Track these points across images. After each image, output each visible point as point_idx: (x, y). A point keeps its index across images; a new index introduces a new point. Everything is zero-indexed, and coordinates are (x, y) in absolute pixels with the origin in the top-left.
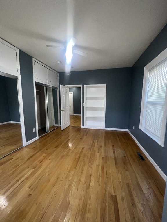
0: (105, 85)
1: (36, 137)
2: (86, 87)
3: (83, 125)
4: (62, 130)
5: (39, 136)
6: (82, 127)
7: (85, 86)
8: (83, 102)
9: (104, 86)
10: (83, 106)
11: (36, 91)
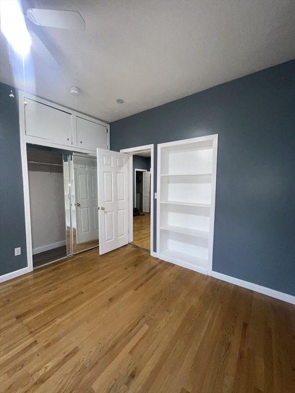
0: (215, 138)
1: (26, 266)
2: (162, 148)
3: (155, 250)
4: (100, 254)
5: (34, 265)
6: (152, 254)
7: (160, 146)
8: (155, 191)
9: (210, 142)
10: (155, 200)
11: (28, 164)
